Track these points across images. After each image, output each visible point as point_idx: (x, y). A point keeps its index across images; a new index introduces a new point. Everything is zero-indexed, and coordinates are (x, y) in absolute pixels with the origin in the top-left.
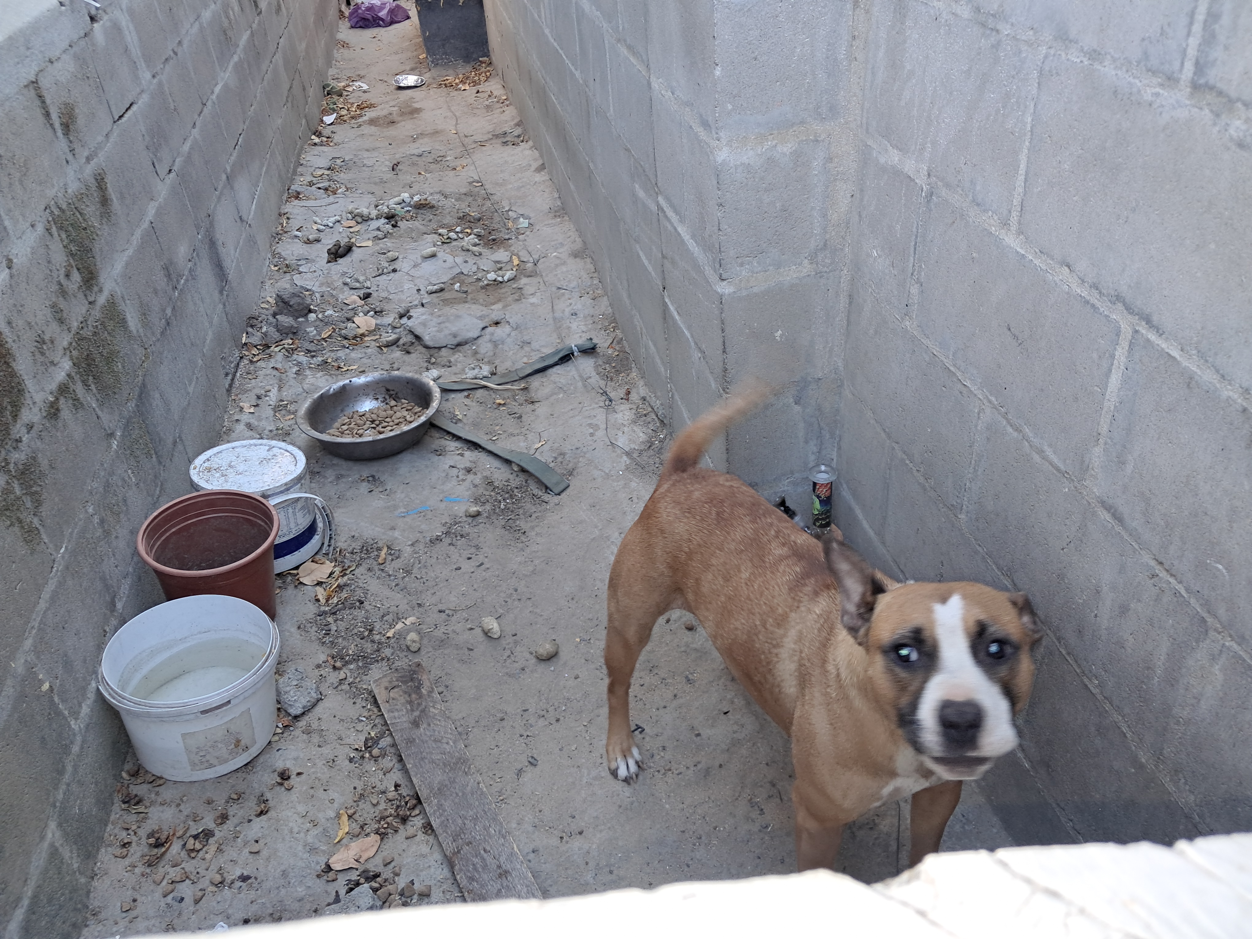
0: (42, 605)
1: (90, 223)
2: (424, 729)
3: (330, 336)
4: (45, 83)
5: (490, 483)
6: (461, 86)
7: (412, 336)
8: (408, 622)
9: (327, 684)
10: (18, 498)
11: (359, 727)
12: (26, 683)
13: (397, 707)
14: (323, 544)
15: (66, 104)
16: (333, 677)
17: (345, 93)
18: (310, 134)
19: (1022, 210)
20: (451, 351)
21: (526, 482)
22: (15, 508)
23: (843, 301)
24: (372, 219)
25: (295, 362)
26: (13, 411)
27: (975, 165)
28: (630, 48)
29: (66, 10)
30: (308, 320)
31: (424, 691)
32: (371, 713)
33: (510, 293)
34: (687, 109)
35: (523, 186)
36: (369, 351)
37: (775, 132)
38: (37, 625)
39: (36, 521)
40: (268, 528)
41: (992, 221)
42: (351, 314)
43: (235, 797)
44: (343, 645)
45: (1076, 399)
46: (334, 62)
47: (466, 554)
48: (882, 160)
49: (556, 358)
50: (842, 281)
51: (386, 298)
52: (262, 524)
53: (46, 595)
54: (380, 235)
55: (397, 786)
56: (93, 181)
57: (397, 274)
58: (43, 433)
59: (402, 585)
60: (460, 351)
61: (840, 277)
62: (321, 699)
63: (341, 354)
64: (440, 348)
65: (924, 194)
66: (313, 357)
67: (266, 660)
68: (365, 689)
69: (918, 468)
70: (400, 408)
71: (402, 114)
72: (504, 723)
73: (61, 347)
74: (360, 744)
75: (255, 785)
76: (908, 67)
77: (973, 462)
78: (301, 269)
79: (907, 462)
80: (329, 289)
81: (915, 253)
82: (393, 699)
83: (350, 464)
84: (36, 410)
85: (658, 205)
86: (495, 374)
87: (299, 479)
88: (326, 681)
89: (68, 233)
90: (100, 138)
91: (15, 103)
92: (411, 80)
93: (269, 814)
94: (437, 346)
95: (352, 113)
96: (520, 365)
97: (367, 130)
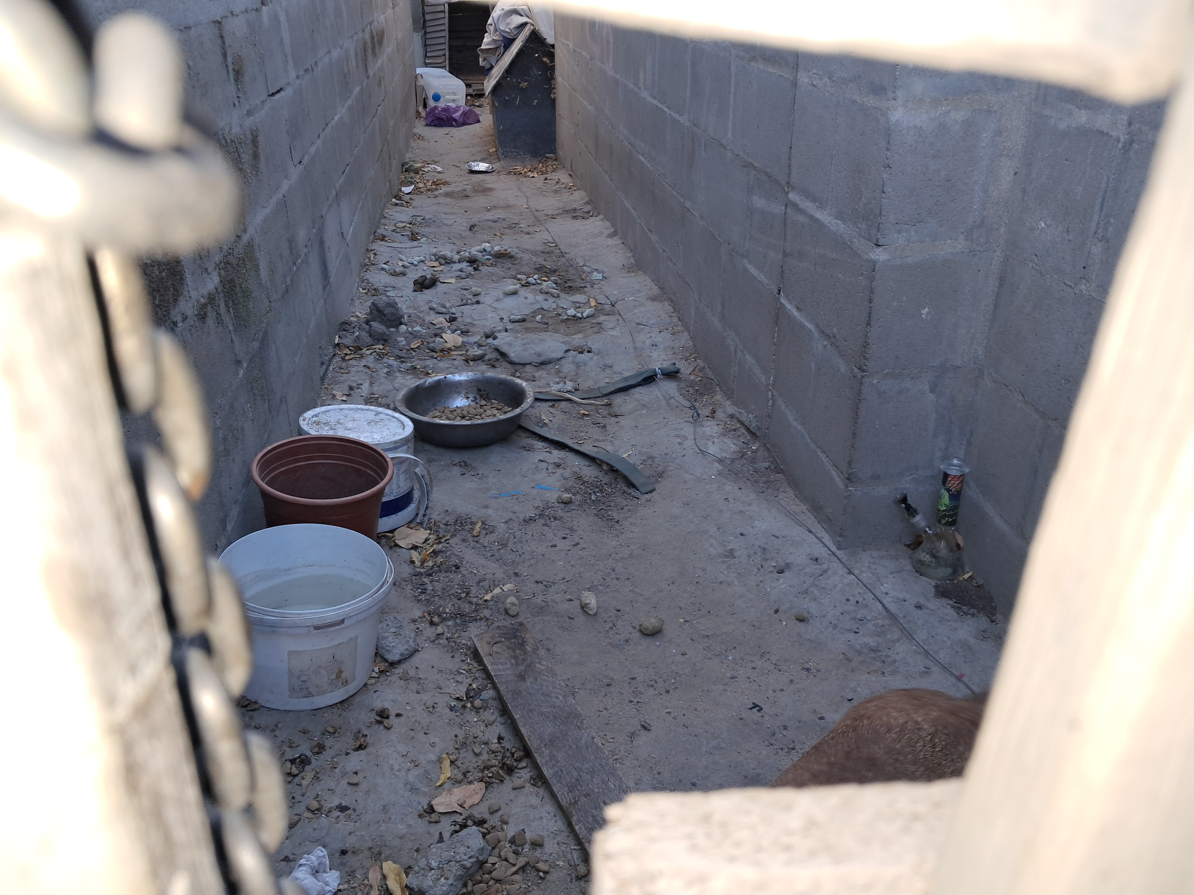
2: (531, 683)
3: (418, 347)
4: (227, 28)
5: (580, 478)
6: (529, 173)
7: (497, 354)
8: (505, 588)
9: (424, 638)
11: (459, 678)
13: (501, 661)
14: (417, 515)
15: (239, 56)
16: (430, 632)
17: (421, 172)
18: (391, 197)
20: (535, 368)
21: (615, 480)
23: (992, 284)
24: (455, 263)
25: (385, 364)
26: (174, 295)
30: (398, 331)
31: (528, 648)
32: (471, 667)
33: (589, 327)
35: (596, 248)
36: (456, 362)
37: (950, 99)
42: (438, 331)
43: (332, 730)
44: (439, 603)
46: (410, 149)
47: (561, 534)
49: (640, 379)
50: (994, 262)
51: (471, 323)
54: (463, 275)
55: (500, 738)
56: (250, 133)
57: (479, 307)
58: (193, 328)
59: (497, 556)
60: (543, 369)
62: (418, 651)
63: (430, 363)
64: (524, 365)
66: (403, 362)
68: (464, 644)
70: (490, 407)
71: (475, 191)
72: (611, 689)
73: (213, 261)
74: (462, 693)
75: (351, 721)
78: (388, 294)
80: (416, 312)
82: (496, 653)
83: (442, 451)
84: (190, 305)
85: (788, 204)
86: (578, 390)
88: (422, 635)
90: (258, 102)
91: (204, 31)
92: (482, 166)
93: (368, 750)
94: (522, 362)
95: (428, 187)
96: (602, 384)
97: (443, 200)
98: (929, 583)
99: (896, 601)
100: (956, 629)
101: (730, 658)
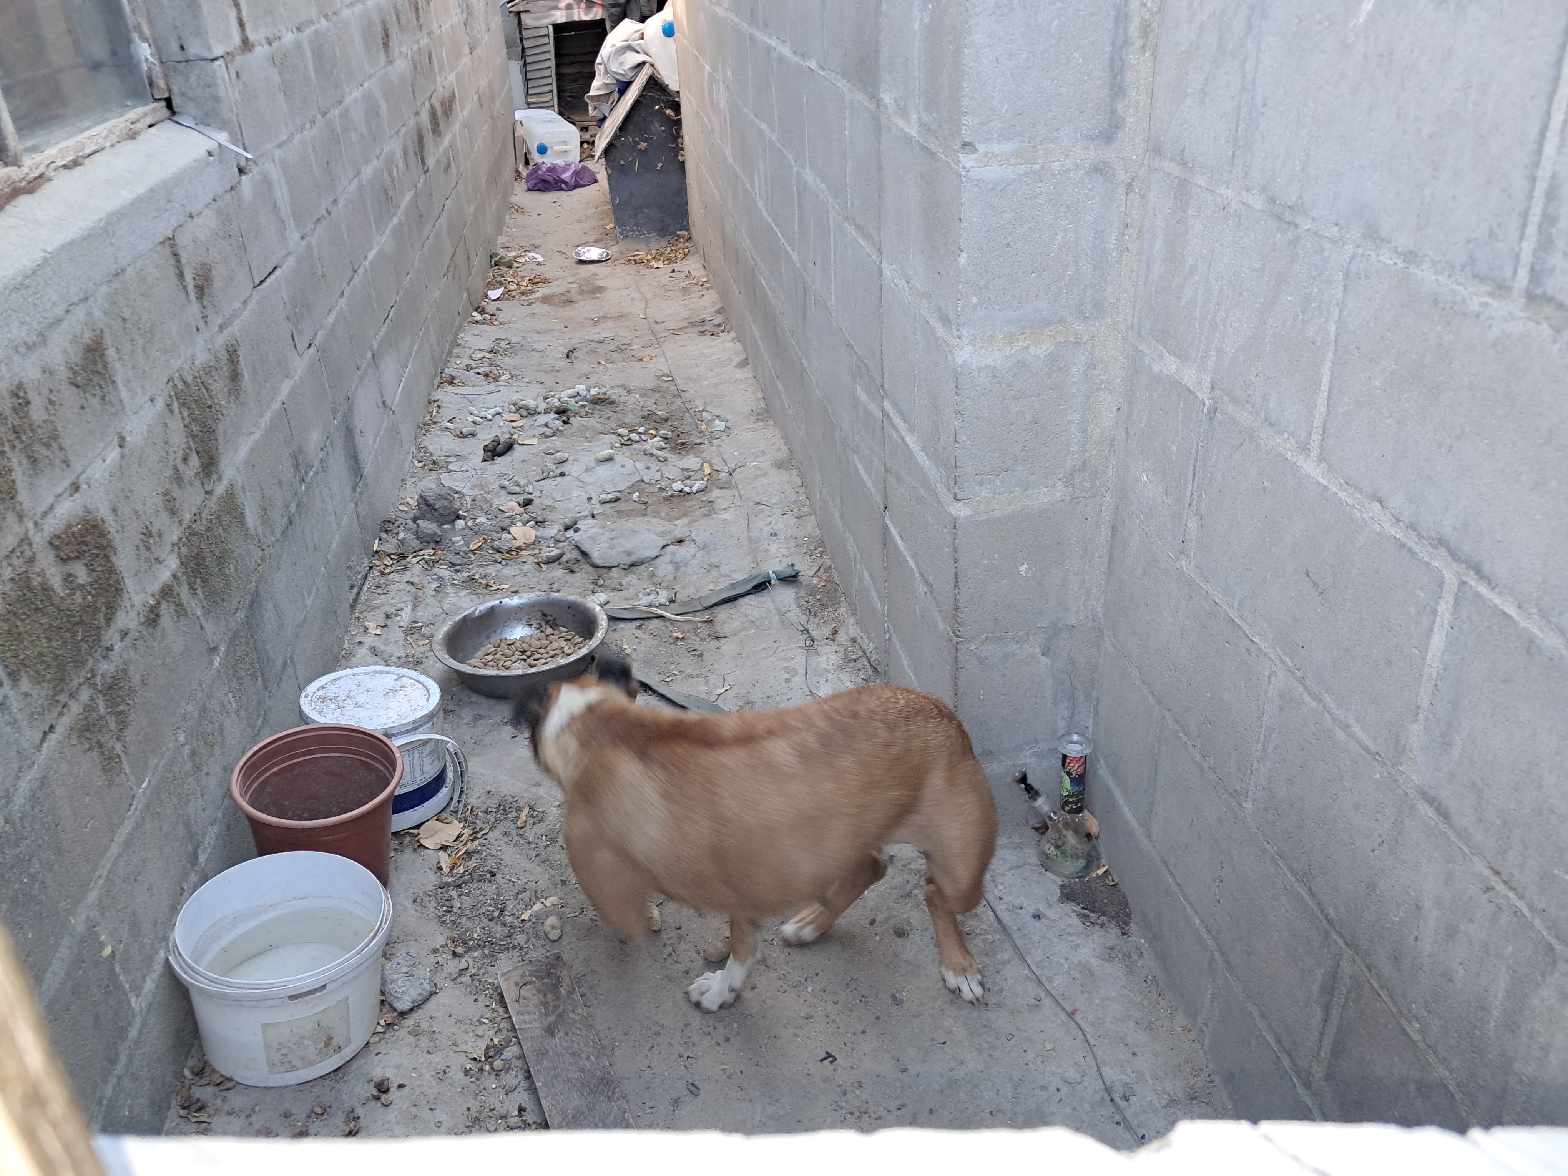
0: (114, 850)
1: (216, 400)
2: (560, 1039)
3: (480, 548)
4: (183, 240)
6: (653, 263)
7: (578, 552)
8: (548, 903)
9: (444, 975)
10: (102, 718)
11: (480, 1031)
12: (85, 944)
13: (528, 1009)
14: (452, 799)
15: (204, 265)
16: (452, 966)
17: (515, 265)
18: (471, 309)
19: (1324, 432)
20: (624, 572)
22: (96, 729)
23: (1105, 532)
24: (540, 413)
26: (107, 613)
27: (1268, 378)
28: (859, 227)
29: (214, 161)
30: (454, 528)
31: (563, 991)
32: (495, 1014)
33: (697, 507)
34: (924, 301)
35: (721, 384)
36: (526, 567)
37: (1028, 331)
38: (105, 874)
39: (118, 747)
40: (388, 775)
41: (1288, 445)
42: (507, 523)
43: (319, 1111)
44: (467, 926)
45: (1389, 663)
46: (505, 228)
48: (1156, 369)
49: (749, 587)
50: (1103, 508)
51: (550, 506)
52: (382, 768)
53: (120, 837)
54: (548, 431)
55: (521, 1110)
56: (224, 352)
57: (563, 480)
58: (138, 643)
60: (634, 573)
61: (1102, 505)
62: (435, 993)
63: (491, 570)
64: (610, 568)
65: (1205, 410)
66: (458, 571)
67: (374, 937)
68: (490, 983)
69: (1194, 743)
70: (557, 637)
71: (582, 292)
72: (660, 1039)
73: (169, 542)
74: (480, 1053)
75: (345, 1097)
76: (1190, 261)
77: (1262, 737)
78: (450, 467)
79: (1181, 735)
80: (482, 492)
81: (1194, 480)
82: (524, 998)
83: (492, 702)
84: (133, 614)
85: (883, 411)
86: (674, 602)
87: (430, 717)
88: (443, 970)
89: (191, 411)
90: (237, 305)
91: (147, 261)
92: (594, 253)
93: (360, 1136)
94: (606, 565)
95: (522, 288)
96: (704, 593)
97: (539, 308)
98: (1054, 882)
99: (1011, 908)
100: (1078, 946)
101: (810, 989)
